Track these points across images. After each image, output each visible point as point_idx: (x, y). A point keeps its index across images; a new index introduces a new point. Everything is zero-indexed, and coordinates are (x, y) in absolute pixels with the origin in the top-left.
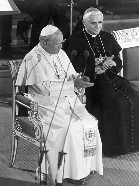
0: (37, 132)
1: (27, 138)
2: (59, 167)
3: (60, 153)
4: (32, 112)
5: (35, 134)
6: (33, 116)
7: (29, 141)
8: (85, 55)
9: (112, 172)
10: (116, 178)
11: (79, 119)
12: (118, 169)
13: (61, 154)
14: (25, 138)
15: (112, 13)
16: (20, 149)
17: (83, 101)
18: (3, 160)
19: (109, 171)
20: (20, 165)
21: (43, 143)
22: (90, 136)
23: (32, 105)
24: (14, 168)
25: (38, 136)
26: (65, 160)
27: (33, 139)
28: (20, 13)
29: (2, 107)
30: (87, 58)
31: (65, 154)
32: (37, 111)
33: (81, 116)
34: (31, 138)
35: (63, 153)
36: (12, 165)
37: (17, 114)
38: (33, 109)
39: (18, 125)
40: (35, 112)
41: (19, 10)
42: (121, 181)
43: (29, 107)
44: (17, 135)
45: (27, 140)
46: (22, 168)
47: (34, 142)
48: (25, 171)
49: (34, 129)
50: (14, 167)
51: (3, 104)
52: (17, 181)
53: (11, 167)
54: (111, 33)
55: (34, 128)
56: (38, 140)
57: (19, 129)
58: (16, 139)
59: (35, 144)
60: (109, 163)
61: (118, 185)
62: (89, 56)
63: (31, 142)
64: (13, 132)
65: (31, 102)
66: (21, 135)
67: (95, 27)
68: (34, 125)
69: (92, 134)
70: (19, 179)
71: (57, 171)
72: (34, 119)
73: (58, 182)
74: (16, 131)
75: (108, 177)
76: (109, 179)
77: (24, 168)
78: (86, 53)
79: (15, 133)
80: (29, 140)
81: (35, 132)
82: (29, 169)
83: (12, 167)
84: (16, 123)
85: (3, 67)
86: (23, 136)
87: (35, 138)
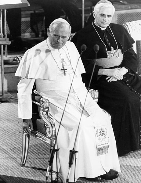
0: (48, 129)
2: (70, 166)
3: (71, 151)
4: (42, 108)
5: (46, 131)
6: (44, 113)
7: (40, 139)
8: (94, 50)
9: (127, 169)
10: (131, 175)
11: (90, 116)
12: (133, 165)
13: (73, 153)
15: (126, 3)
16: (32, 147)
17: (95, 96)
18: (14, 158)
19: (124, 168)
20: (32, 163)
21: (55, 140)
22: (101, 134)
23: (43, 101)
24: (26, 167)
25: (49, 133)
26: (76, 159)
27: (44, 137)
28: (29, 5)
29: (13, 103)
30: (97, 52)
31: (76, 152)
32: (48, 108)
33: (91, 114)
34: (42, 136)
35: (74, 151)
36: (24, 163)
38: (44, 106)
40: (45, 108)
41: (28, 3)
42: (136, 178)
43: (40, 104)
46: (34, 167)
47: (46, 140)
48: (37, 169)
49: (45, 127)
50: (25, 165)
51: (14, 100)
52: (29, 180)
53: (22, 166)
54: (124, 25)
55: (45, 125)
56: (49, 138)
58: (27, 137)
59: (46, 141)
60: (124, 159)
61: (133, 182)
62: (99, 50)
63: (42, 139)
65: (41, 99)
68: (45, 122)
69: (103, 131)
70: (31, 178)
71: (68, 170)
72: (45, 116)
73: (69, 181)
75: (123, 174)
76: (124, 176)
77: (36, 167)
78: (96, 47)
80: (40, 137)
81: (46, 129)
82: (41, 168)
83: (24, 166)
85: (14, 61)
87: (47, 136)
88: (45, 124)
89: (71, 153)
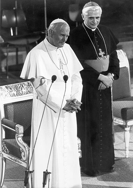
0: (23, 154)
1: (14, 160)
2: (44, 186)
3: (44, 172)
5: (21, 155)
6: (19, 138)
13: (46, 174)
14: (12, 159)
16: (8, 170)
23: (18, 128)
25: (24, 157)
27: (20, 161)
31: (50, 173)
34: (18, 160)
36: (1, 185)
37: (4, 137)
38: (19, 132)
39: (5, 148)
43: (15, 131)
44: (4, 158)
45: (14, 161)
47: (21, 163)
55: (21, 150)
56: (24, 161)
57: (6, 151)
58: (4, 161)
59: (21, 165)
63: (18, 163)
64: (1, 155)
66: (9, 157)
67: (92, 21)
74: (3, 153)
79: (3, 155)
80: (16, 161)
81: (21, 153)
84: (3, 146)
86: (11, 157)
87: (22, 160)
88: (21, 148)
89: (45, 174)
